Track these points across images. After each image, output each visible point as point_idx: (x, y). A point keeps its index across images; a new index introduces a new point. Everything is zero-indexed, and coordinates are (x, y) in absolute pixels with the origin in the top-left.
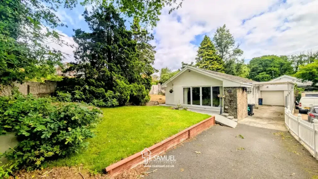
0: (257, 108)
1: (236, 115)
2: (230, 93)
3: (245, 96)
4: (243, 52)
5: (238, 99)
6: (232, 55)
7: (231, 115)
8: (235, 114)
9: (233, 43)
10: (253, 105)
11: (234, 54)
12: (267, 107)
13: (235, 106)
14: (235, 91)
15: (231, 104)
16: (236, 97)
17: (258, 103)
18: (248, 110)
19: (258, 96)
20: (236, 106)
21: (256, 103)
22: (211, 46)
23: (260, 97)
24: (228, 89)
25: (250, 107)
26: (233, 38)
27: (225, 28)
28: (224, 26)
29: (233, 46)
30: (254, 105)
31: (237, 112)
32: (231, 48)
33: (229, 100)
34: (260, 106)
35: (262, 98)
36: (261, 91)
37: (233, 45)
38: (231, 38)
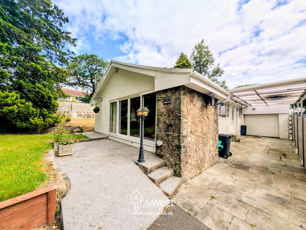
0: (239, 141)
1: (177, 167)
2: (167, 104)
3: (212, 118)
4: (223, 71)
5: (183, 120)
6: (212, 76)
7: (168, 164)
8: (177, 162)
9: (213, 61)
10: (230, 137)
11: (213, 74)
12: (254, 139)
13: (176, 142)
14: (178, 99)
15: (168, 136)
16: (180, 116)
17: (239, 133)
18: (219, 148)
19: (240, 122)
20: (179, 139)
21: (236, 132)
22: (188, 64)
23: (243, 124)
24: (164, 96)
25: (224, 140)
26: (212, 55)
27: (203, 44)
28: (203, 42)
29: (213, 65)
30: (233, 136)
31: (180, 159)
32: (211, 67)
33: (165, 123)
34: (243, 137)
35: (246, 125)
36: (244, 115)
37: (213, 63)
38: (210, 55)
